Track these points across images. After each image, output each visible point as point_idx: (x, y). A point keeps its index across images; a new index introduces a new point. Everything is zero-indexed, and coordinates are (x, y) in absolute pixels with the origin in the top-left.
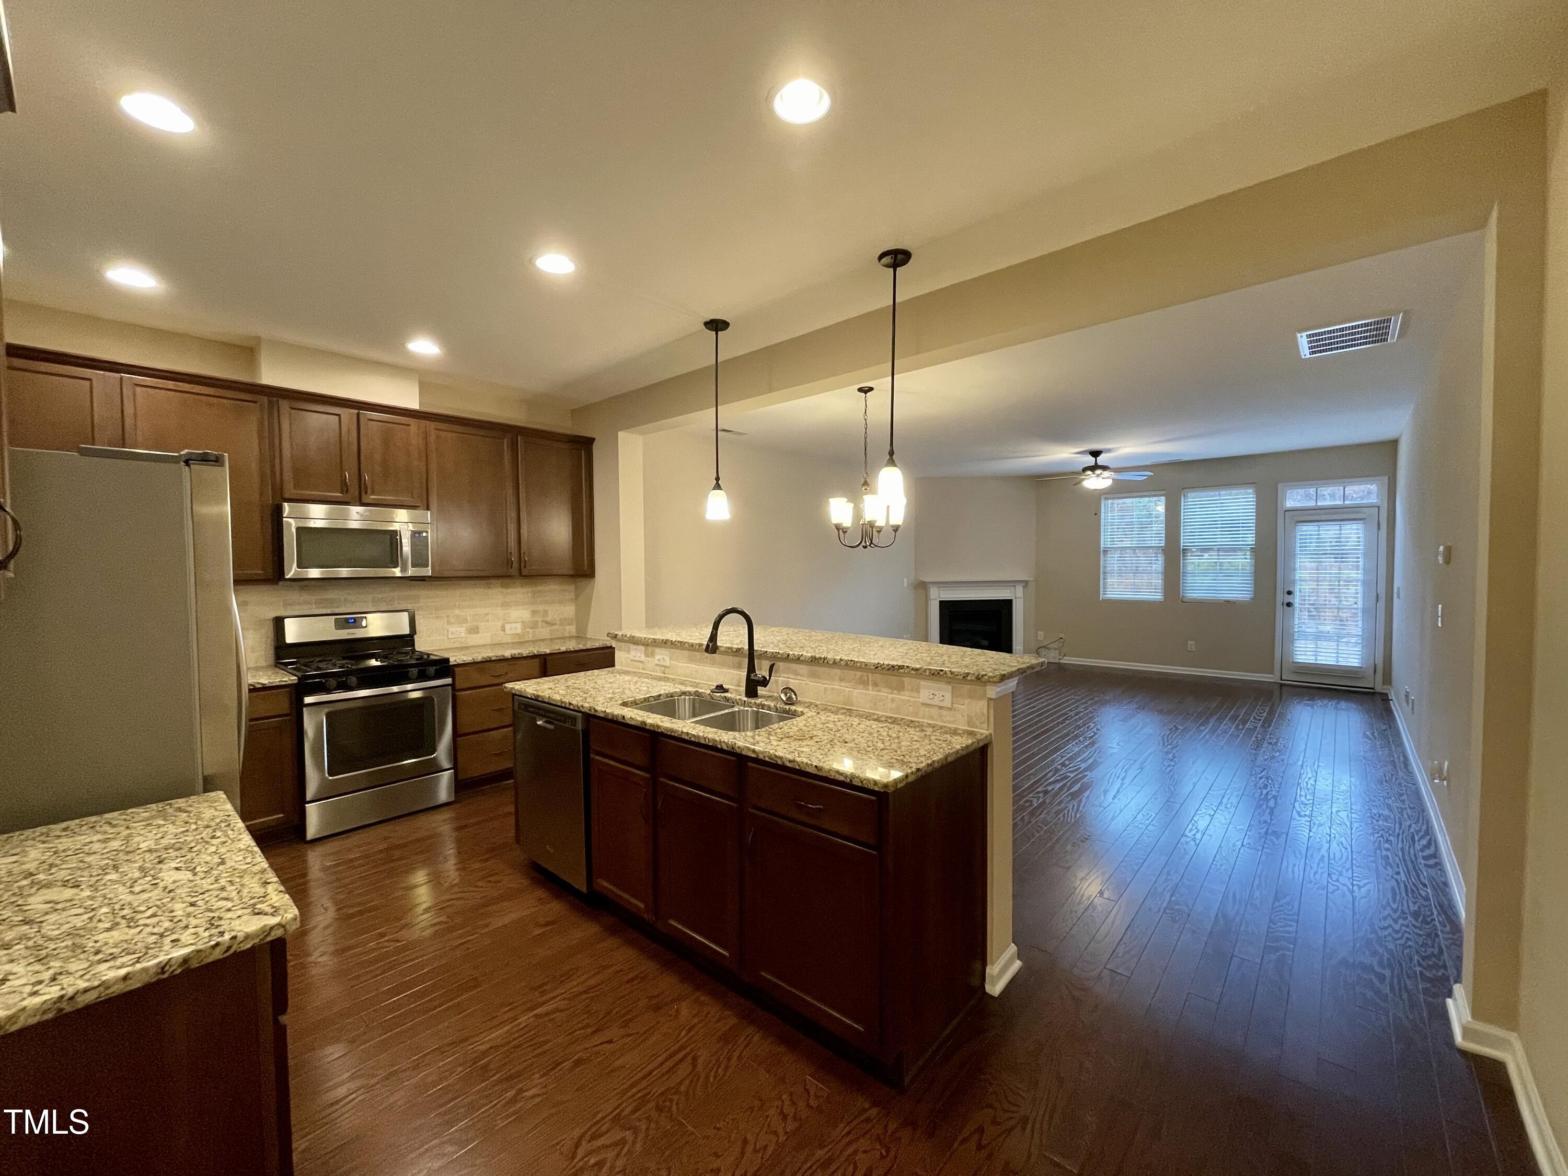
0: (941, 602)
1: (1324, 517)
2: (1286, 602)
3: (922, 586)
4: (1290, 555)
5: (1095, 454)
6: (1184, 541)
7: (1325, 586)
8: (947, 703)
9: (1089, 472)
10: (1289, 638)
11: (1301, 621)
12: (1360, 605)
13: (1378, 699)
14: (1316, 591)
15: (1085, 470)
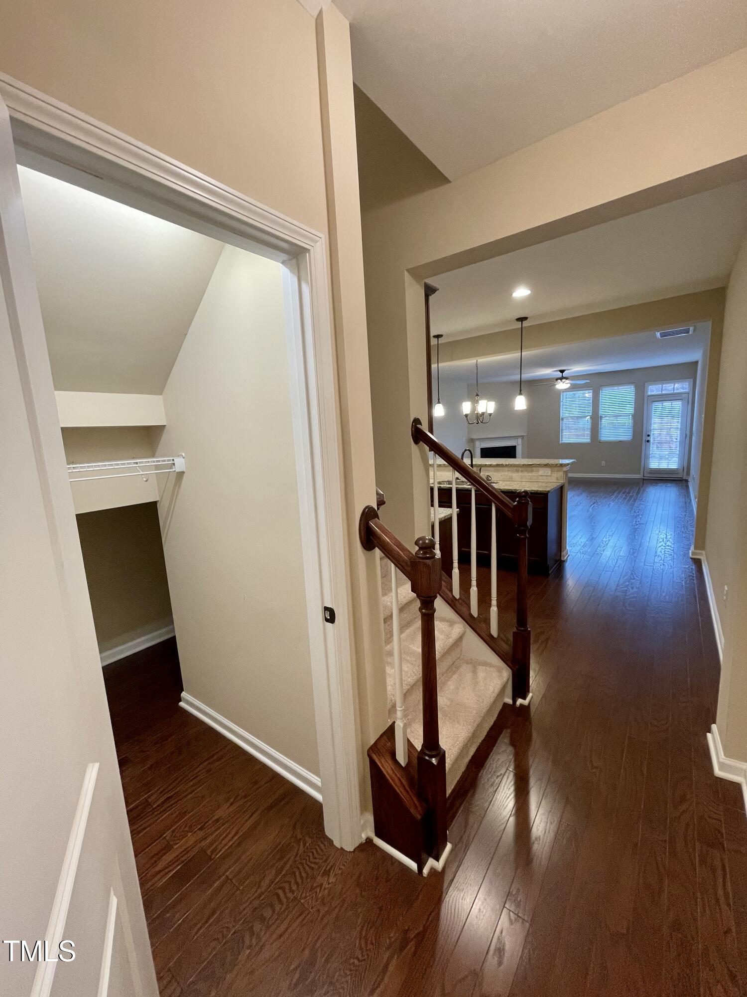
0: (481, 449)
1: (667, 399)
2: (647, 440)
3: (472, 441)
4: (649, 418)
5: (562, 371)
6: (601, 413)
7: (664, 432)
8: (549, 474)
9: (559, 381)
10: (647, 457)
11: (653, 449)
12: (678, 440)
13: (684, 481)
14: (660, 434)
15: (557, 379)
